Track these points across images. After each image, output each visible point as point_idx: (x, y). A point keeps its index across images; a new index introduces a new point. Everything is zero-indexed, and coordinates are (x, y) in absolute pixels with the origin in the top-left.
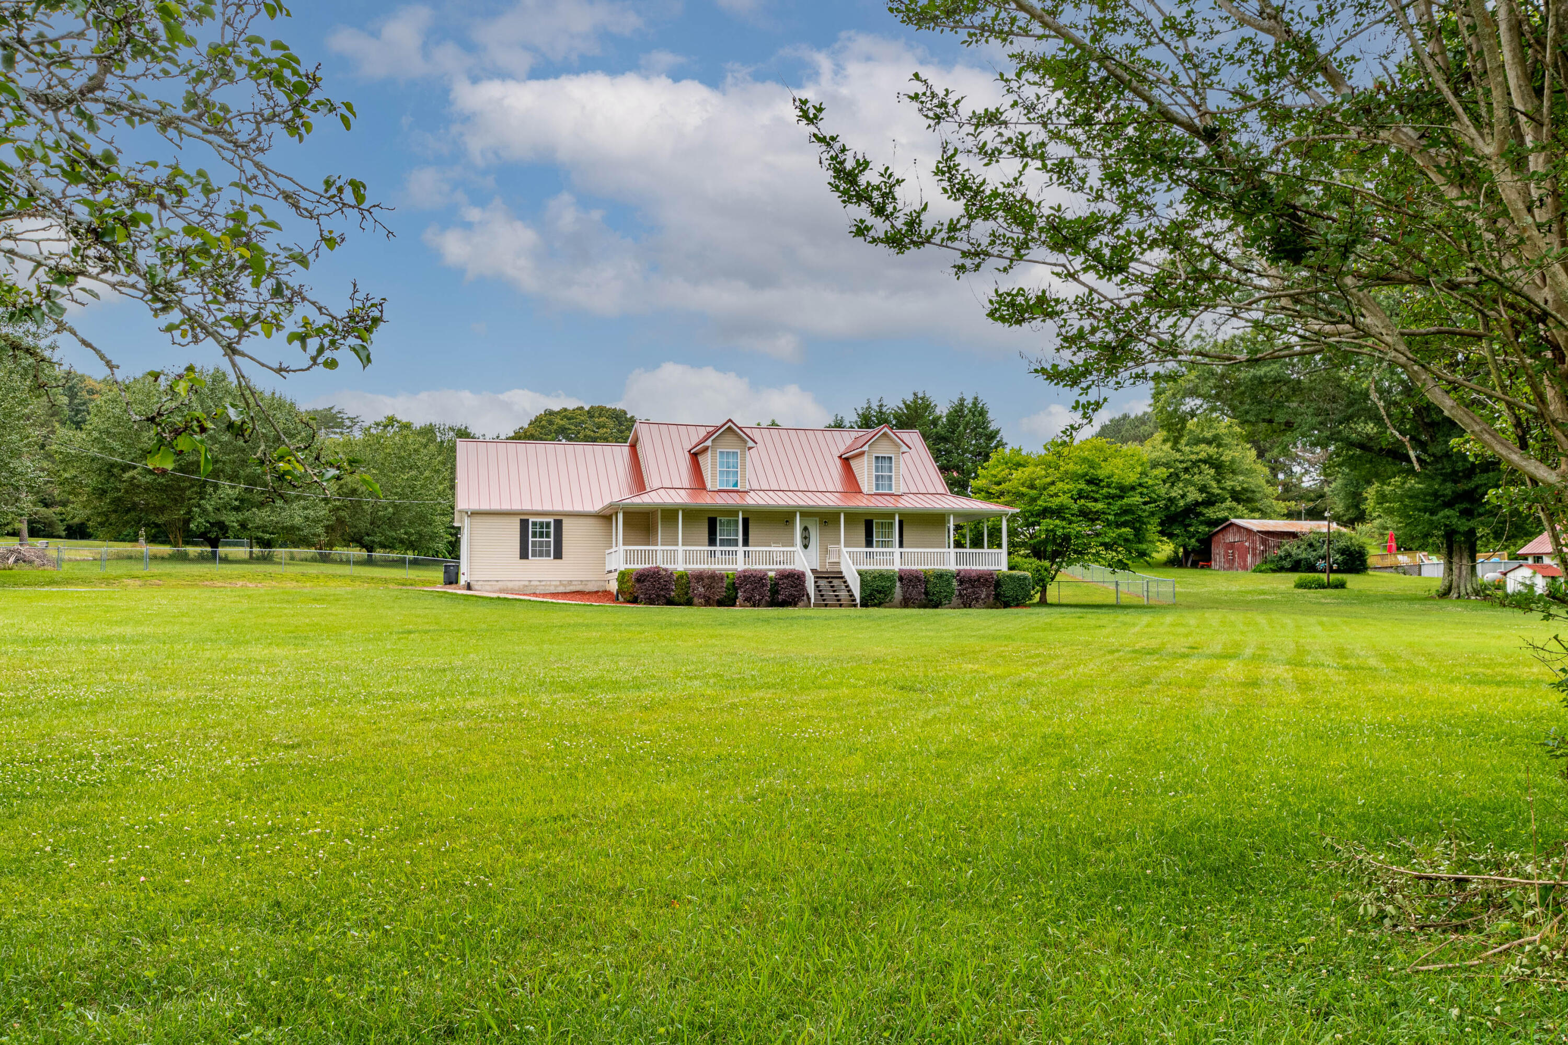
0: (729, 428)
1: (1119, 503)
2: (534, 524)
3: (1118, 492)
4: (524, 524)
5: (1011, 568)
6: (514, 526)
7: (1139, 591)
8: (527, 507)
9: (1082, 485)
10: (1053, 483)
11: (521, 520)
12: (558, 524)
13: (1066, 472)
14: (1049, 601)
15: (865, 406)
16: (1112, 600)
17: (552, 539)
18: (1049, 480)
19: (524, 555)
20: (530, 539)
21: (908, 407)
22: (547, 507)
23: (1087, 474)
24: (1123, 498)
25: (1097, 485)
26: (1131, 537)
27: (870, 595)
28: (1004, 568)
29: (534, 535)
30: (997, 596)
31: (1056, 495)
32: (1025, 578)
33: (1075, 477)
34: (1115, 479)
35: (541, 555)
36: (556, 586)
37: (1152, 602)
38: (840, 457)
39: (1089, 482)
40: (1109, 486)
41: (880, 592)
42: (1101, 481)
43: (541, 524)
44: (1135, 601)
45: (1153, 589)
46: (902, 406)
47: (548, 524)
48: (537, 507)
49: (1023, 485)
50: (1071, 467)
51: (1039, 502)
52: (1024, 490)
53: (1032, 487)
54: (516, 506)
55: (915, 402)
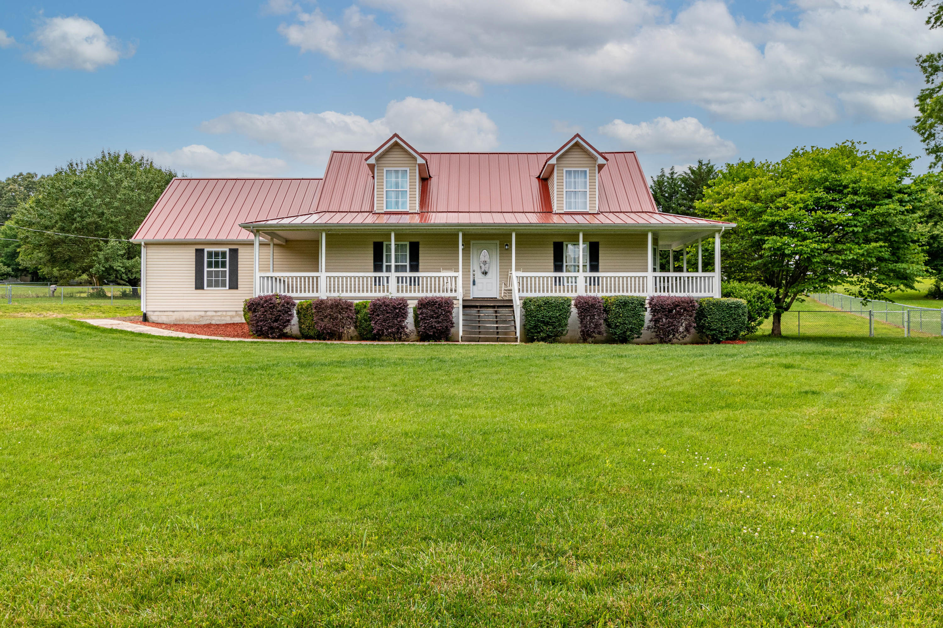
0: (396, 144)
1: (869, 212)
2: (210, 254)
3: (867, 198)
4: (199, 253)
5: (726, 295)
6: (190, 255)
7: (899, 320)
8: (202, 237)
9: (820, 193)
10: (783, 195)
11: (197, 250)
12: (234, 253)
13: (800, 180)
14: (784, 333)
15: (660, 174)
16: (864, 332)
17: (227, 269)
18: (778, 190)
19: (199, 285)
20: (206, 269)
21: (693, 172)
22: (222, 237)
23: (826, 180)
24: (873, 206)
25: (840, 192)
26: (886, 255)
27: (536, 327)
28: (716, 294)
29: (210, 265)
30: (700, 329)
31: (786, 208)
32: (738, 306)
33: (813, 184)
34: (864, 183)
35: (217, 285)
36: (232, 317)
37: (913, 334)
38: (538, 178)
39: (828, 190)
40: (855, 193)
41: (547, 324)
42: (846, 187)
43: (217, 254)
44: (893, 332)
45: (915, 319)
46: (689, 172)
47: (224, 254)
48: (212, 237)
49: (746, 198)
50: (806, 172)
51: (765, 217)
52: (746, 203)
53: (757, 199)
54: (191, 237)
55: (699, 168)
